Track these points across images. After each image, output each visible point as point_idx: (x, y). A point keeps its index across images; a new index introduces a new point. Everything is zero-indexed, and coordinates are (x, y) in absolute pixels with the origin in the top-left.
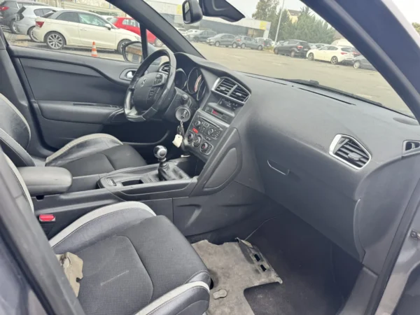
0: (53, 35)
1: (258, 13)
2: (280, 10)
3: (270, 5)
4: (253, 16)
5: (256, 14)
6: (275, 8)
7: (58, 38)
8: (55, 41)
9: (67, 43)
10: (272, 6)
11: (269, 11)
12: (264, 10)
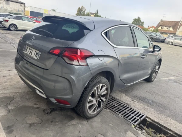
0: (12, 25)
1: (78, 13)
2: (87, 13)
3: (82, 11)
4: (76, 14)
5: (77, 14)
6: (84, 12)
7: (14, 26)
8: (13, 28)
9: (18, 28)
10: (83, 11)
11: (83, 13)
12: (80, 12)
